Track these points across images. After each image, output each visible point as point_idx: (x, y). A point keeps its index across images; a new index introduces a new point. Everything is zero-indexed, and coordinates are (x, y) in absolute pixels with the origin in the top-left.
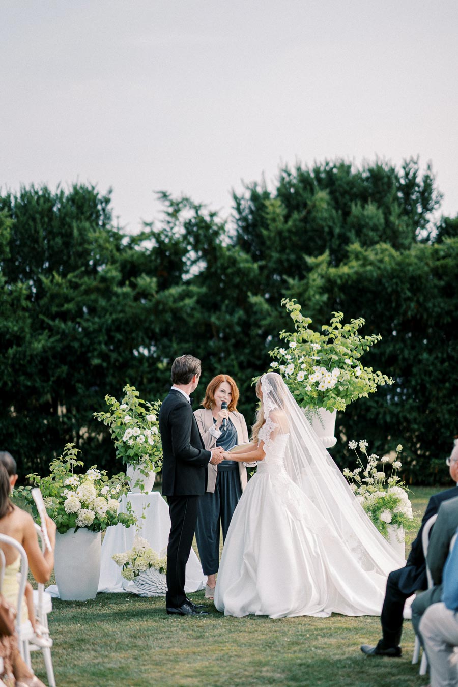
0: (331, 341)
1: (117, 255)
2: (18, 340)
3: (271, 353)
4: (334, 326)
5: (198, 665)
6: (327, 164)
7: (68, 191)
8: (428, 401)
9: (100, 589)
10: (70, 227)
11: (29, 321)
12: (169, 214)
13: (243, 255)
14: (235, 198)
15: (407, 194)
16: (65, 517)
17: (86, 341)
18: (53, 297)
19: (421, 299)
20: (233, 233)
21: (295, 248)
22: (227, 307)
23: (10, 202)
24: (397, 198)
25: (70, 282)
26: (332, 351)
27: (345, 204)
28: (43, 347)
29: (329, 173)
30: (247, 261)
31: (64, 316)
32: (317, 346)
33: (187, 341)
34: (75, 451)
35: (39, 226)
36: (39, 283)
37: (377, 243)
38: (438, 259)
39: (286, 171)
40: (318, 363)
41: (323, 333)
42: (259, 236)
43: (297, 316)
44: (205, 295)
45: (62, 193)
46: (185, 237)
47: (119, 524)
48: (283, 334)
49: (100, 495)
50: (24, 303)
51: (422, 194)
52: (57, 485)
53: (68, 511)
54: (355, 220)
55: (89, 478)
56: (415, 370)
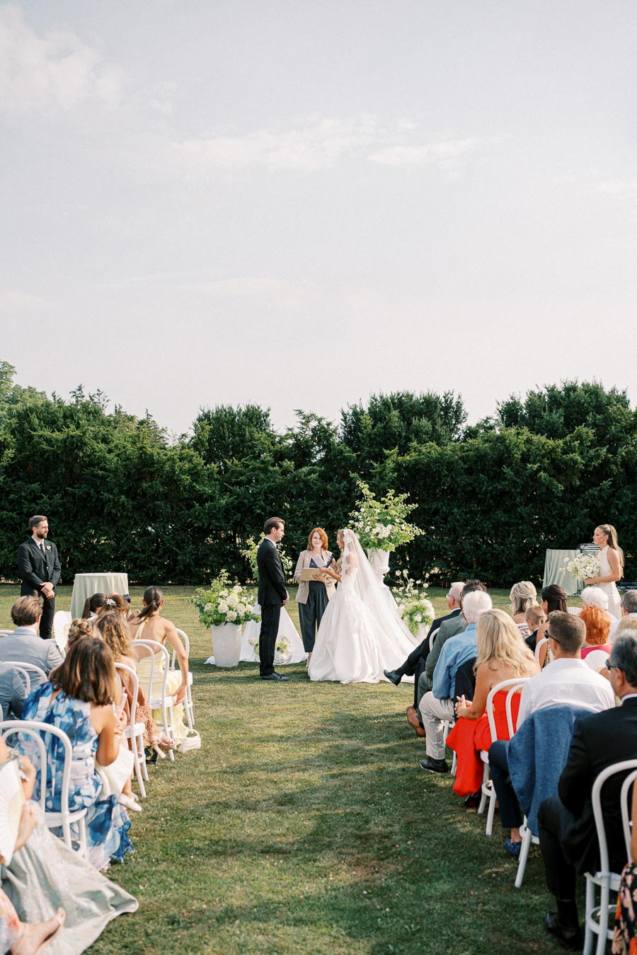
0: (386, 507)
1: (272, 447)
2: (211, 498)
3: (350, 514)
4: (389, 498)
5: (287, 719)
6: (398, 395)
7: (244, 409)
8: (457, 537)
9: (241, 659)
10: (244, 430)
11: (218, 487)
12: (303, 424)
13: (348, 449)
14: (343, 414)
15: (446, 413)
16: (218, 616)
17: (252, 500)
18: (233, 472)
19: (454, 476)
20: (342, 435)
21: (378, 444)
22: (337, 479)
23: (210, 416)
24: (440, 415)
25: (243, 463)
26: (387, 513)
27: (409, 418)
28: (226, 503)
29: (400, 400)
30: (349, 452)
31: (239, 484)
32: (378, 511)
33: (312, 500)
34: (227, 574)
35: (226, 431)
36: (225, 463)
37: (427, 442)
38: (464, 452)
39: (373, 398)
40: (379, 521)
41: (383, 502)
42: (357, 437)
43: (366, 491)
44: (324, 472)
45: (240, 410)
46: (312, 437)
47: (252, 620)
48: (357, 503)
49: (240, 602)
50: (216, 476)
51: (456, 412)
52: (214, 596)
53: (220, 612)
54: (415, 428)
55: (234, 591)
56: (449, 519)
